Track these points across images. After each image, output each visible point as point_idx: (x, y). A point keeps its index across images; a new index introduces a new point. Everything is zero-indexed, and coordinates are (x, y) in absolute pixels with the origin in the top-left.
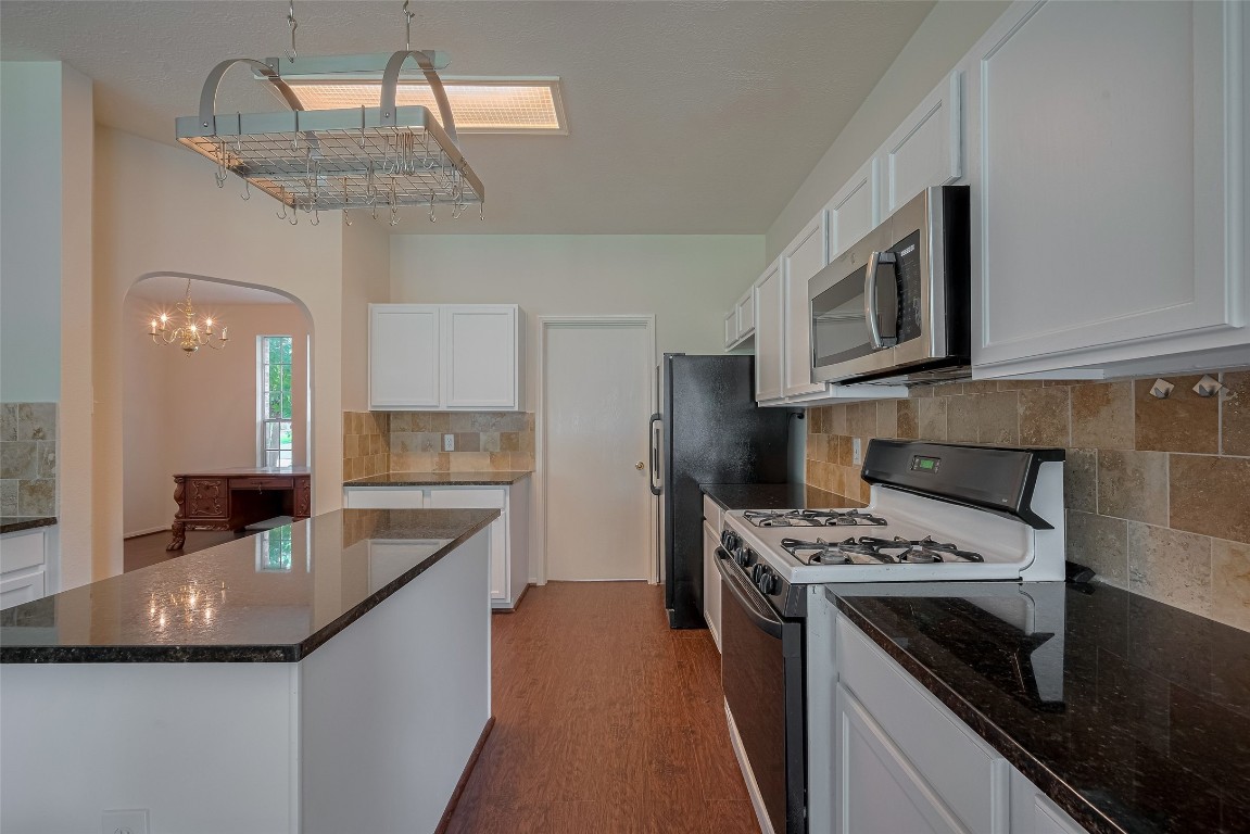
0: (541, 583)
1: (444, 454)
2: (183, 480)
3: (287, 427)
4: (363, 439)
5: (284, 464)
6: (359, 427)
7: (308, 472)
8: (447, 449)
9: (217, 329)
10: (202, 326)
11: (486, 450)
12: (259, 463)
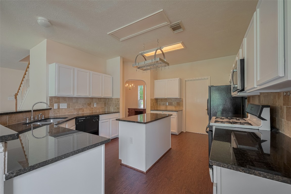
0: (184, 132)
1: (166, 106)
2: (129, 109)
3: (142, 101)
4: (153, 103)
5: (142, 107)
6: (153, 101)
7: (145, 108)
8: (167, 105)
9: (133, 86)
10: (132, 85)
11: (174, 105)
12: (138, 107)
